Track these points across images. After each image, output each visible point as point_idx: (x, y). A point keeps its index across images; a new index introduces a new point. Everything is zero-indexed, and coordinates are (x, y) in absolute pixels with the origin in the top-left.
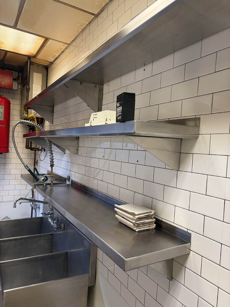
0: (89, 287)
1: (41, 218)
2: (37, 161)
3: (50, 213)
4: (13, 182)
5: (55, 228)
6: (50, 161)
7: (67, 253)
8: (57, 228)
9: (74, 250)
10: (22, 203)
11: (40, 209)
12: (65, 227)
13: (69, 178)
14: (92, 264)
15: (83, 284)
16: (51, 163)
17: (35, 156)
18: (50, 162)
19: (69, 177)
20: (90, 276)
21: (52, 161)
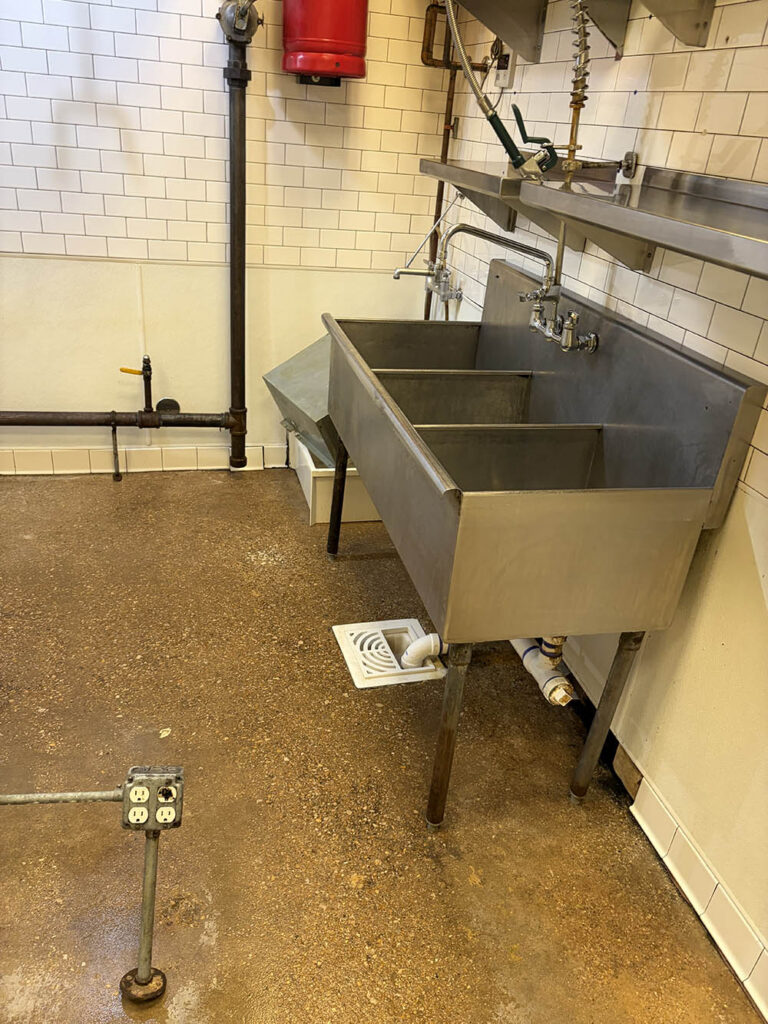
0: (703, 531)
1: (477, 327)
2: (457, 119)
3: (548, 295)
4: (368, 201)
5: (566, 347)
6: (575, 82)
7: (600, 430)
8: (572, 349)
9: (627, 426)
10: (401, 276)
11: (463, 302)
12: (599, 348)
13: (629, 165)
14: (729, 462)
15: (688, 520)
16: (575, 88)
17: (450, 100)
18: (571, 88)
19: (637, 157)
20: (715, 499)
21: (583, 80)
